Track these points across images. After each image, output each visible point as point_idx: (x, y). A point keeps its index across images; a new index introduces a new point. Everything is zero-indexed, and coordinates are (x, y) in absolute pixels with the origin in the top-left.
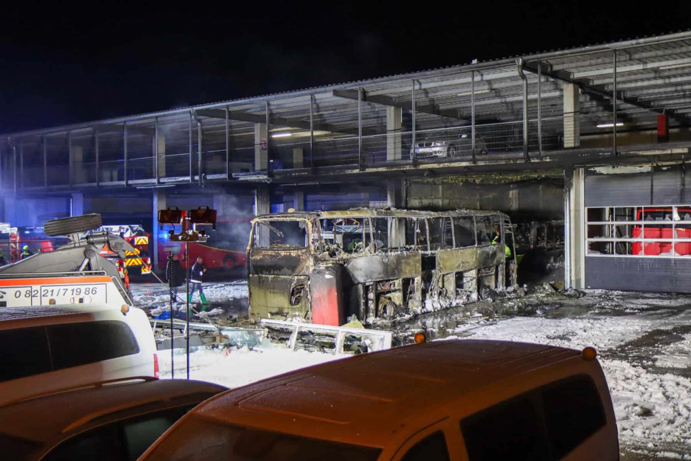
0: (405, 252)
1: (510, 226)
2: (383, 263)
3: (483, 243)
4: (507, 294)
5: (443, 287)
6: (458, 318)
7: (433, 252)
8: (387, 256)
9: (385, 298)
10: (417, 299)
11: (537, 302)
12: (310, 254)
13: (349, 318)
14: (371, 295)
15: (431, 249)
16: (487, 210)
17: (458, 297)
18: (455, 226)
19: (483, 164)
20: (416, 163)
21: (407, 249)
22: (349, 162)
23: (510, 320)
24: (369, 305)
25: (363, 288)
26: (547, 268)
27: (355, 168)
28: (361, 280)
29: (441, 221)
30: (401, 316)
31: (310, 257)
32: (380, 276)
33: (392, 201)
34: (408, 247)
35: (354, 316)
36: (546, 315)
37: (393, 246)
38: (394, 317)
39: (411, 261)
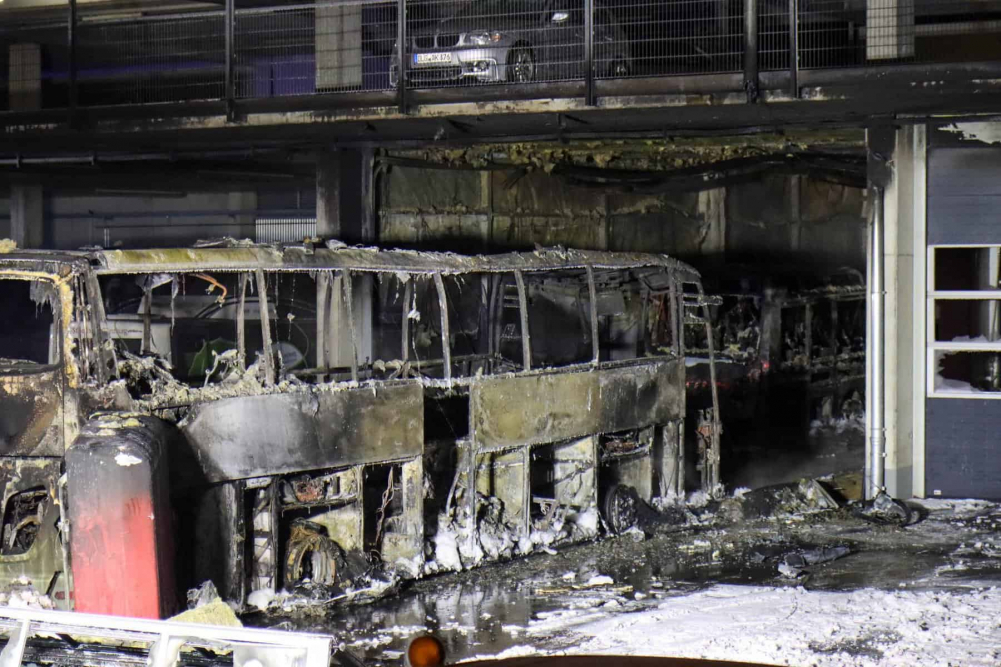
0: (371, 383)
1: (702, 300)
2: (303, 417)
3: (614, 354)
4: (689, 514)
5: (492, 491)
6: (538, 591)
7: (461, 381)
8: (315, 396)
9: (308, 527)
10: (410, 530)
11: (780, 538)
12: (66, 388)
13: (194, 594)
14: (264, 521)
15: (455, 374)
16: (631, 250)
17: (538, 524)
18: (529, 300)
19: (619, 106)
20: (406, 100)
21: (379, 375)
22: (196, 92)
23: (697, 596)
24: (257, 551)
25: (238, 497)
26: (813, 432)
27: (214, 111)
28: (232, 470)
29: (485, 282)
30: (358, 585)
31: (68, 397)
32: (291, 460)
33: (330, 219)
34: (380, 365)
35: (208, 586)
36: (809, 580)
37: (335, 363)
38: (335, 590)
39: (391, 410)
